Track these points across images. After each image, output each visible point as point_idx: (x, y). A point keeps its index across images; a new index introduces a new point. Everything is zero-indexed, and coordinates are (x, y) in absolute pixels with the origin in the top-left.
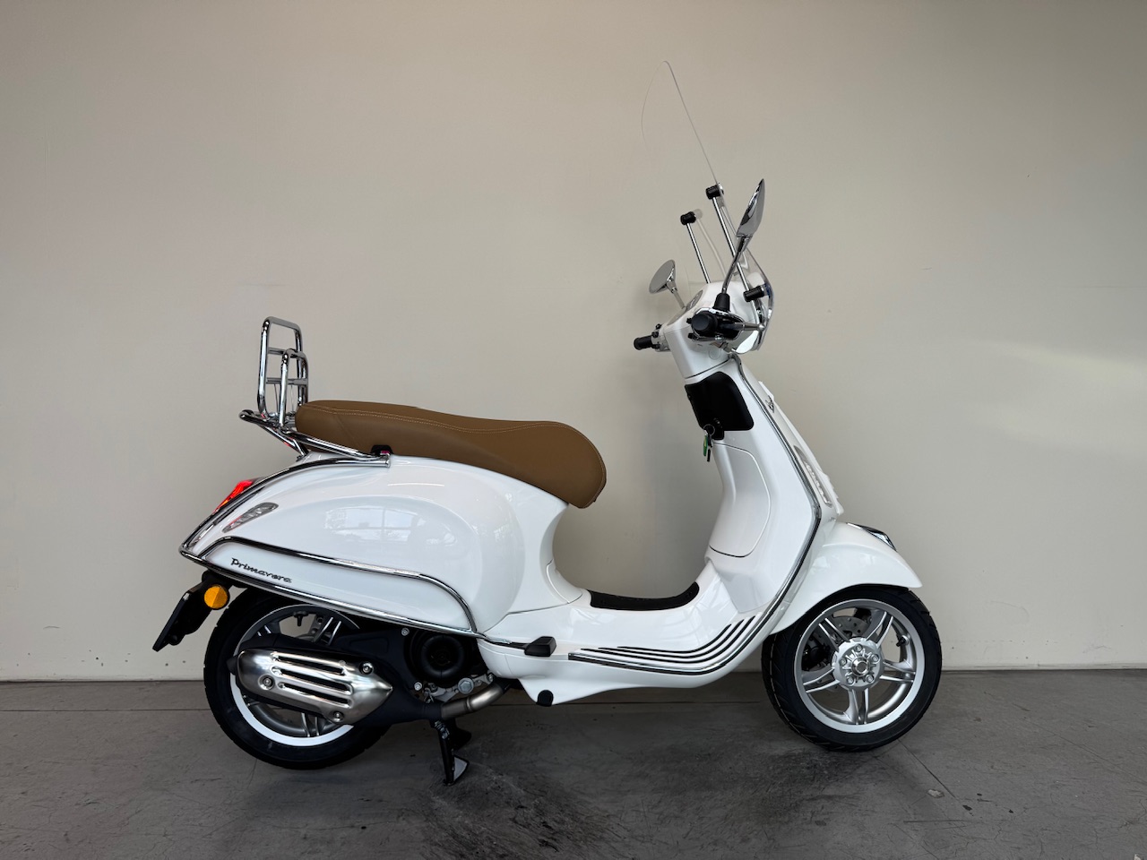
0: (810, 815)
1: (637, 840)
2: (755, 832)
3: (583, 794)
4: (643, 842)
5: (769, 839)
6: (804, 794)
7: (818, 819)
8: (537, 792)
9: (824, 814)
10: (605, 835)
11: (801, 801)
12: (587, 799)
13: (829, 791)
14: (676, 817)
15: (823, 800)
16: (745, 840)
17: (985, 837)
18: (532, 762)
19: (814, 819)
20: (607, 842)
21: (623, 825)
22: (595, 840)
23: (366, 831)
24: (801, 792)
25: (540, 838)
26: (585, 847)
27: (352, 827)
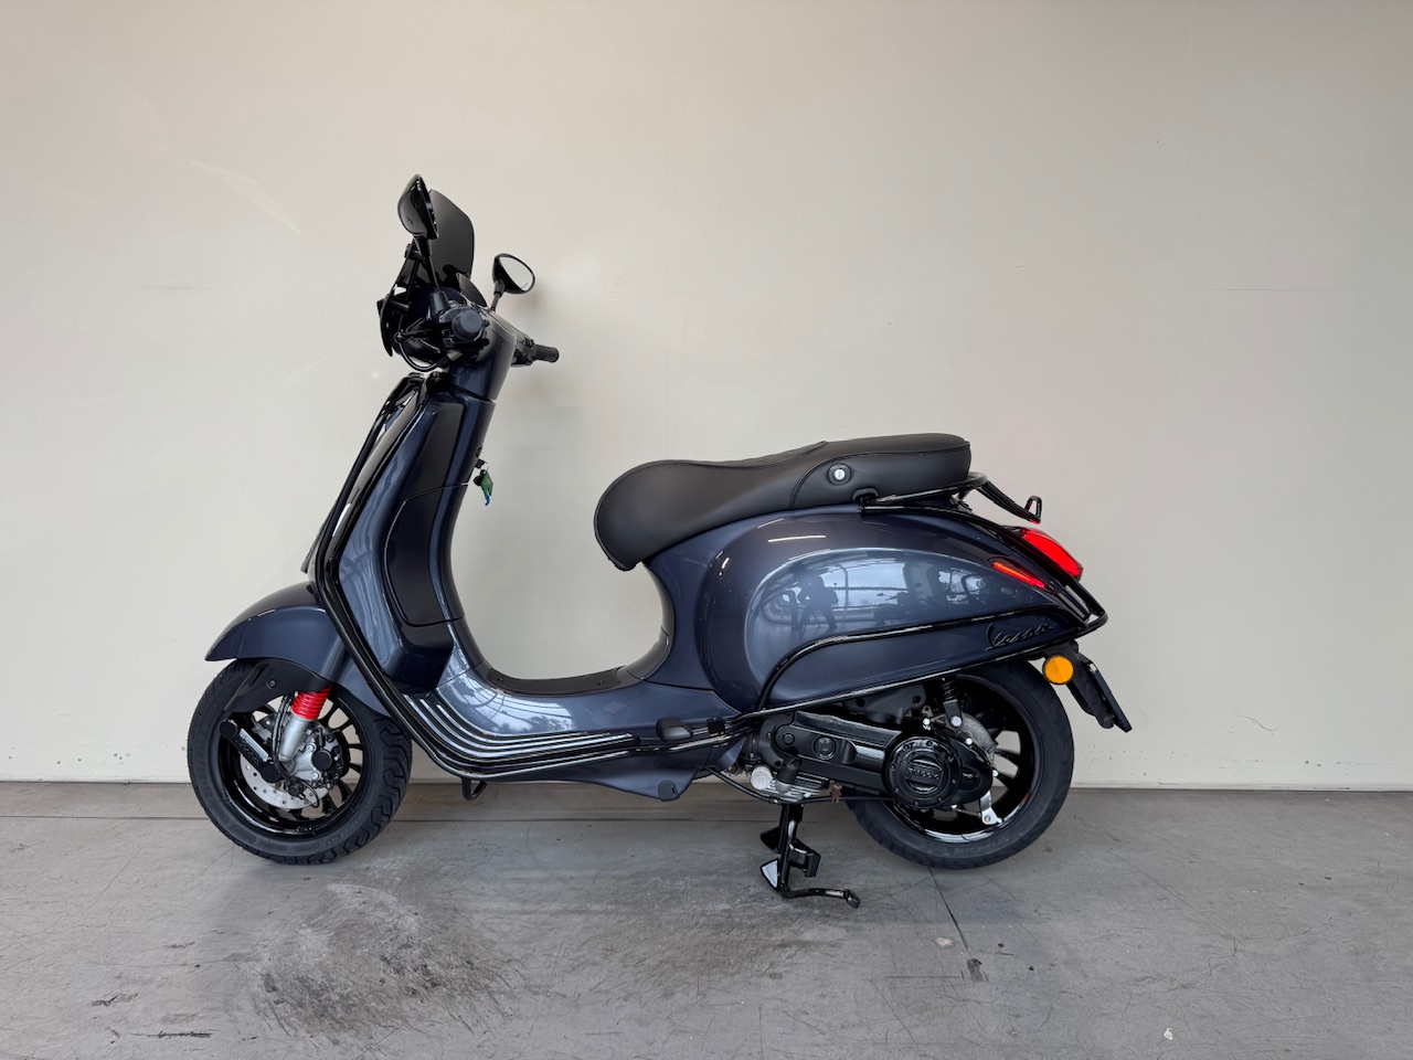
0: (767, 966)
1: (530, 990)
2: (685, 986)
3: (494, 931)
4: (536, 994)
5: (698, 995)
6: (773, 938)
7: (776, 971)
8: (436, 928)
9: (786, 966)
10: (494, 985)
11: (765, 947)
12: (494, 937)
13: (808, 936)
14: (594, 964)
15: (795, 948)
16: (667, 995)
17: (980, 999)
18: (449, 892)
19: (771, 970)
20: (490, 994)
21: (522, 972)
22: (476, 989)
23: (198, 970)
24: (771, 936)
25: (411, 985)
26: (459, 998)
27: (184, 965)
